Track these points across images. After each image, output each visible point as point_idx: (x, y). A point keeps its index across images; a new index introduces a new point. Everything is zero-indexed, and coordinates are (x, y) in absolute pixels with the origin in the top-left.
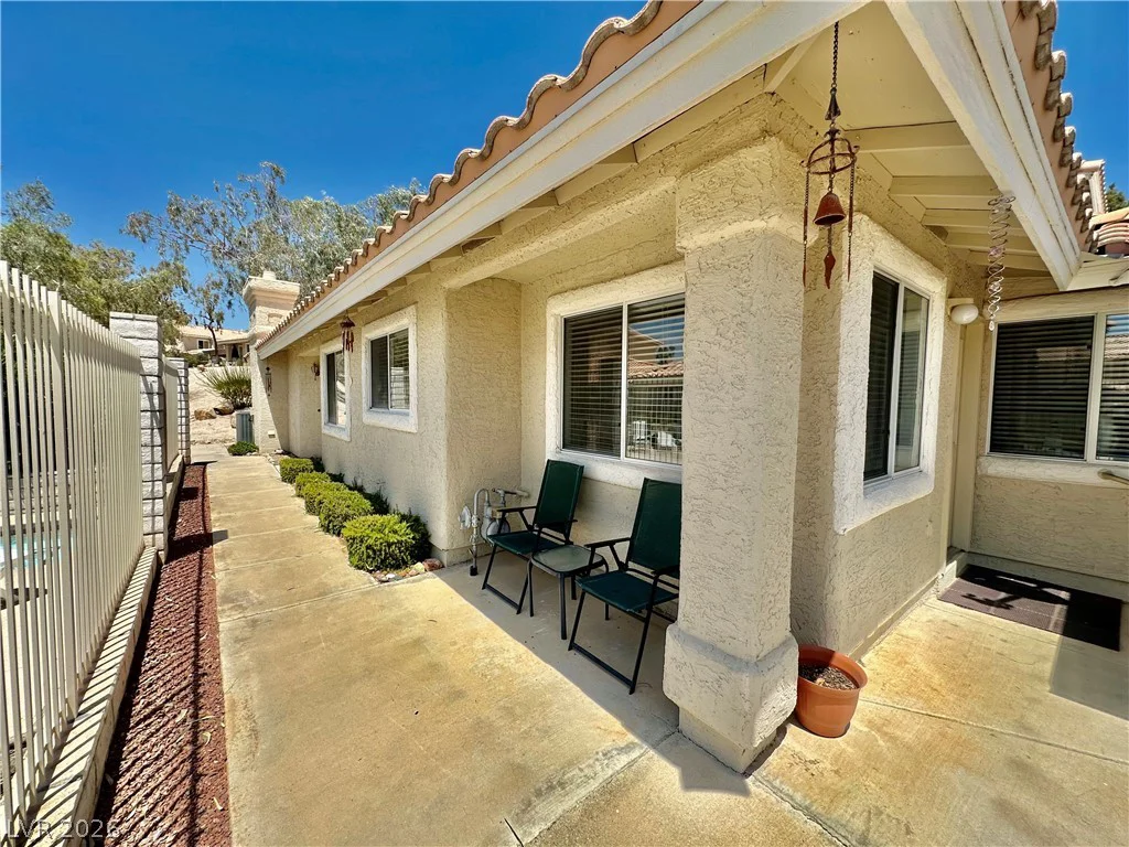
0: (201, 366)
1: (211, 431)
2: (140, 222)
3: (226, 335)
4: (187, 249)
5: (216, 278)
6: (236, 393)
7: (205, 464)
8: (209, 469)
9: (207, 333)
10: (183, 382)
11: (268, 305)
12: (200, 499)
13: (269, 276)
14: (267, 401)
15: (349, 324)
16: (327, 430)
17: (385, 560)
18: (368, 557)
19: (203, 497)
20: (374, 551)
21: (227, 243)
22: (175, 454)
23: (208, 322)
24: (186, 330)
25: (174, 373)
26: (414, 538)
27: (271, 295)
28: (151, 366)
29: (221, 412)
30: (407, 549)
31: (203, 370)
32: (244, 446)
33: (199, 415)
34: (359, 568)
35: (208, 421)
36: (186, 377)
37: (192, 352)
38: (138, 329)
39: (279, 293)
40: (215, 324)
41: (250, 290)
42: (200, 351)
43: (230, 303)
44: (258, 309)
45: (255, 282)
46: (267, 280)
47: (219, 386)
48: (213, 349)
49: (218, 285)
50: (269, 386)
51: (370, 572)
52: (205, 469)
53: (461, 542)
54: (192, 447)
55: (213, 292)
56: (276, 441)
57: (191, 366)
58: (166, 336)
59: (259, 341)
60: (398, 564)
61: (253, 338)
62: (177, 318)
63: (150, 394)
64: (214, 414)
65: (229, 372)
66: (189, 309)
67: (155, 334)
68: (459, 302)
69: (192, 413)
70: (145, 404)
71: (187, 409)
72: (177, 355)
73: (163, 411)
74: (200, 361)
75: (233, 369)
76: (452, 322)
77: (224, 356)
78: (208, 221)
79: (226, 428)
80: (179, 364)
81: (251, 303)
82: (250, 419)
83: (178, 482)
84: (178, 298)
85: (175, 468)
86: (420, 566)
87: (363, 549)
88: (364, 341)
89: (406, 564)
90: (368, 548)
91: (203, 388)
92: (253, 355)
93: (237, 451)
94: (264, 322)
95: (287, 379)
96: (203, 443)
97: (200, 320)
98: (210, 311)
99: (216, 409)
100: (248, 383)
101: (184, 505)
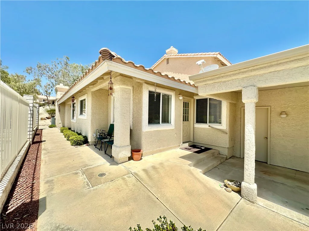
0: (44, 106)
1: (45, 123)
2: (29, 70)
3: (51, 98)
4: (41, 76)
5: (49, 83)
6: (52, 113)
7: (42, 129)
8: (43, 130)
9: (46, 97)
10: (38, 109)
11: (60, 91)
12: (40, 136)
13: (61, 85)
14: (59, 115)
15: (74, 97)
16: (72, 121)
17: (78, 143)
18: (74, 143)
19: (41, 135)
20: (75, 142)
21: (52, 75)
22: (35, 126)
23: (46, 95)
24: (40, 96)
25: (36, 107)
26: (84, 139)
27: (61, 89)
28: (31, 105)
29: (48, 118)
30: (82, 142)
31: (44, 107)
32: (53, 126)
33: (42, 119)
34: (72, 145)
35: (44, 120)
36: (39, 108)
37: (41, 103)
38: (29, 98)
39: (64, 89)
40: (48, 95)
41: (56, 88)
42: (43, 102)
43: (52, 90)
44: (58, 92)
45: (57, 86)
46: (61, 86)
47: (48, 111)
48: (47, 102)
49: (49, 85)
50: (59, 111)
51: (74, 146)
52: (42, 131)
53: (94, 140)
54: (39, 126)
55: (48, 87)
56: (61, 124)
57: (40, 106)
58: (35, 99)
59: (58, 100)
60: (80, 144)
61: (56, 99)
62: (37, 93)
63: (31, 110)
64: (46, 119)
65: (51, 108)
66: (41, 91)
67: (32, 99)
68: (94, 94)
69: (40, 118)
70: (29, 112)
71: (38, 118)
72: (37, 103)
73: (33, 114)
74: (43, 105)
75: (52, 107)
76: (93, 97)
77: (50, 104)
78: (47, 69)
79: (49, 122)
80: (37, 105)
81: (56, 91)
82: (55, 119)
83: (35, 132)
84: (38, 88)
85: (35, 129)
86: (85, 145)
87: (73, 141)
88: (79, 101)
89: (82, 145)
90: (74, 141)
91: (43, 112)
92: (56, 104)
93: (50, 127)
94: (59, 95)
95: (64, 109)
96: (42, 125)
97: (43, 94)
98: (46, 92)
99: (46, 117)
100: (55, 110)
101: (36, 137)
